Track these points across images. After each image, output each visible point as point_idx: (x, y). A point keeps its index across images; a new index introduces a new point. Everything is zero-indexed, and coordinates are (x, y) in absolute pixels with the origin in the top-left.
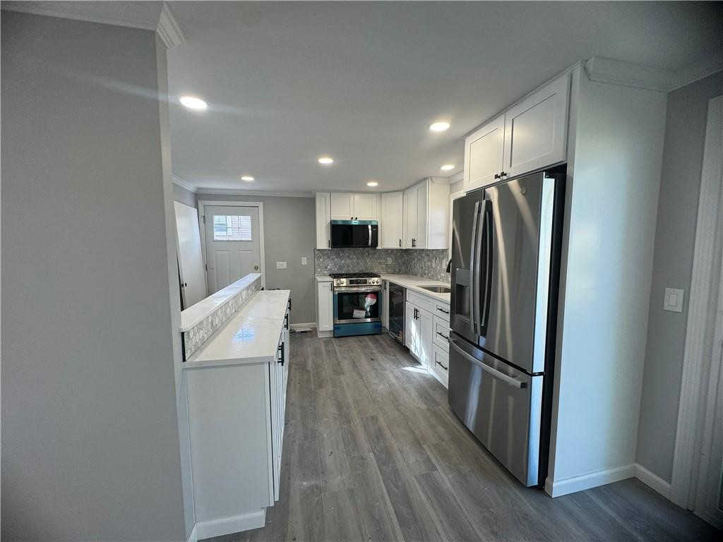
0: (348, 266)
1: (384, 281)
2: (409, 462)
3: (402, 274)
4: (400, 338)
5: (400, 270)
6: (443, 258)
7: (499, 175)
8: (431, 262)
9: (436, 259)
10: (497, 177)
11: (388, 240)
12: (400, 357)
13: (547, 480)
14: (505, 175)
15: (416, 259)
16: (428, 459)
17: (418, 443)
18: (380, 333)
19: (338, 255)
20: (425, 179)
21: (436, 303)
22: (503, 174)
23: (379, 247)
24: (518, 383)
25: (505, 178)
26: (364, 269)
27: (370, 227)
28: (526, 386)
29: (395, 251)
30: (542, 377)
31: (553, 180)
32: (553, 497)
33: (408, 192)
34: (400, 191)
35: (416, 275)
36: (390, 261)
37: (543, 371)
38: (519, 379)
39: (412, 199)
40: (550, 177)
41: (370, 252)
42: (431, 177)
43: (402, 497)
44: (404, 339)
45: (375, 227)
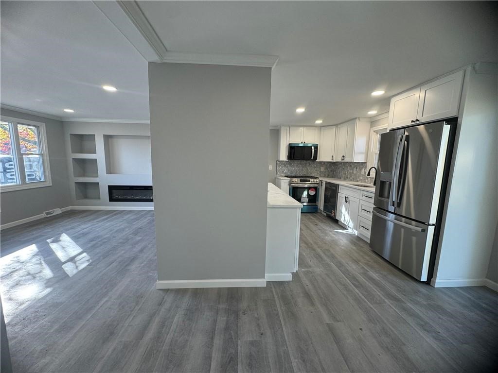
0: (297, 172)
1: (321, 181)
2: (353, 268)
3: (330, 177)
4: (332, 215)
5: (328, 175)
6: (362, 168)
7: (415, 120)
8: (353, 170)
9: (357, 168)
10: (413, 121)
11: (324, 156)
12: (333, 225)
13: (432, 279)
14: (418, 121)
15: (341, 168)
16: (363, 267)
17: (356, 262)
18: (316, 212)
19: (290, 165)
20: (356, 118)
21: (362, 192)
22: (417, 120)
23: (318, 160)
24: (420, 229)
25: (418, 122)
26: (306, 174)
27: (313, 148)
28: (425, 231)
29: (326, 163)
30: (434, 226)
31: (450, 126)
32: (435, 287)
33: (339, 126)
34: (334, 125)
35: (341, 178)
36: (322, 169)
37: (435, 223)
38: (421, 227)
39: (344, 131)
40: (448, 124)
41: (311, 163)
42: (359, 118)
43: (354, 279)
44: (335, 215)
45: (316, 148)
